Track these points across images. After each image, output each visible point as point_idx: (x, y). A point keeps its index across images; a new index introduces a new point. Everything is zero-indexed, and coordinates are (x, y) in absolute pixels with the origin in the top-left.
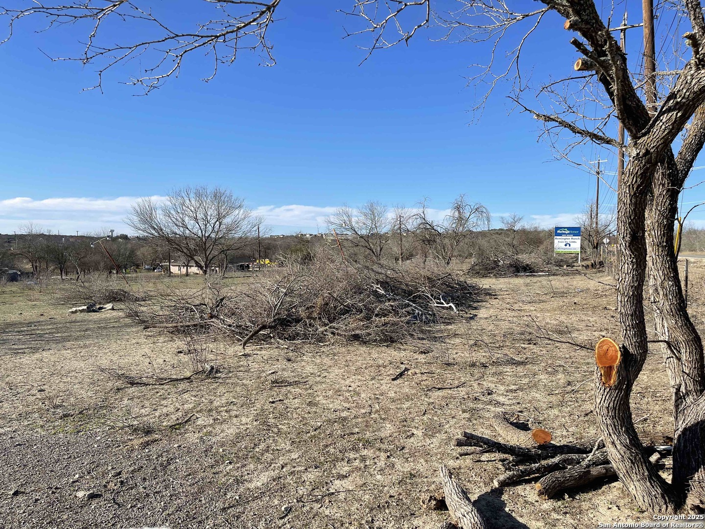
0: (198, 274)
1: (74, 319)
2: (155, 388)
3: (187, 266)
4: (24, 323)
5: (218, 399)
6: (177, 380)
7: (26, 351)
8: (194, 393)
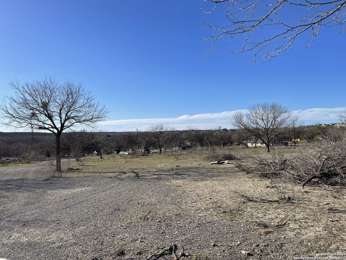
0: (261, 147)
1: (213, 167)
2: (261, 204)
3: (256, 143)
4: (194, 168)
5: (298, 215)
6: (271, 201)
7: (199, 180)
8: (283, 210)
